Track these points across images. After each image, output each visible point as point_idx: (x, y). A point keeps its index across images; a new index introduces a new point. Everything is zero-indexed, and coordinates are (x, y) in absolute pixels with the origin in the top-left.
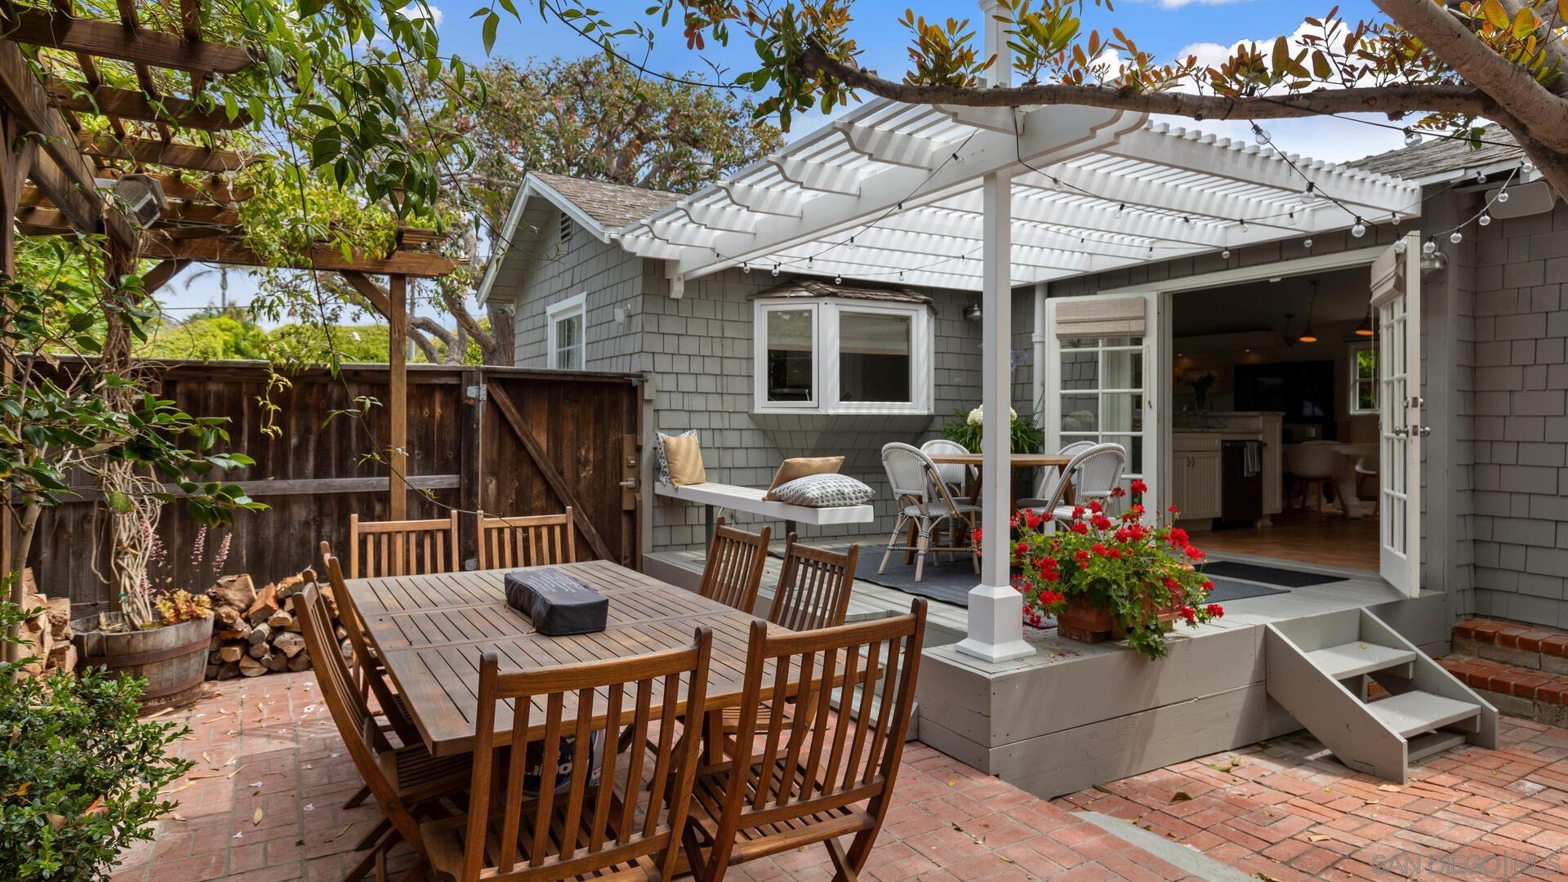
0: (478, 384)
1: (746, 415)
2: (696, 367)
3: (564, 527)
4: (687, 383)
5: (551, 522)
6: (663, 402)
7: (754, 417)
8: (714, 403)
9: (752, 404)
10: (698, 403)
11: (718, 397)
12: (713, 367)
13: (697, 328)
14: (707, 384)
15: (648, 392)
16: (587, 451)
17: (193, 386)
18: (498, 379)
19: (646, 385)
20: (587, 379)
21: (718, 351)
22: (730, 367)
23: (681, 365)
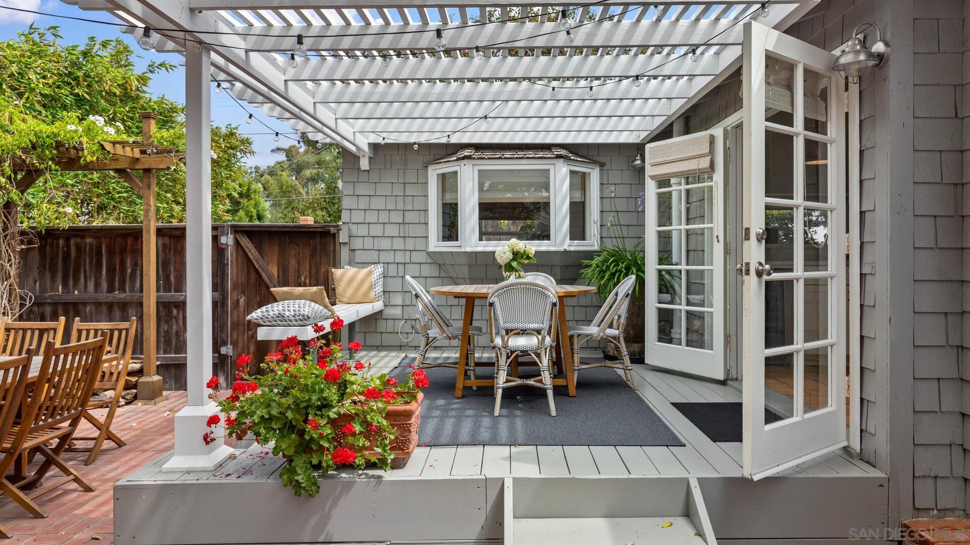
0: (227, 235)
1: (425, 253)
2: (383, 217)
3: (127, 330)
4: (377, 230)
5: (120, 327)
6: (357, 244)
7: (429, 254)
8: (398, 244)
9: (427, 245)
10: (385, 244)
11: (402, 240)
12: (396, 217)
13: (383, 190)
14: (392, 230)
15: (343, 237)
16: (305, 278)
17: (79, 240)
18: (241, 231)
19: (341, 232)
20: (299, 230)
21: (400, 206)
22: (410, 217)
23: (372, 217)
